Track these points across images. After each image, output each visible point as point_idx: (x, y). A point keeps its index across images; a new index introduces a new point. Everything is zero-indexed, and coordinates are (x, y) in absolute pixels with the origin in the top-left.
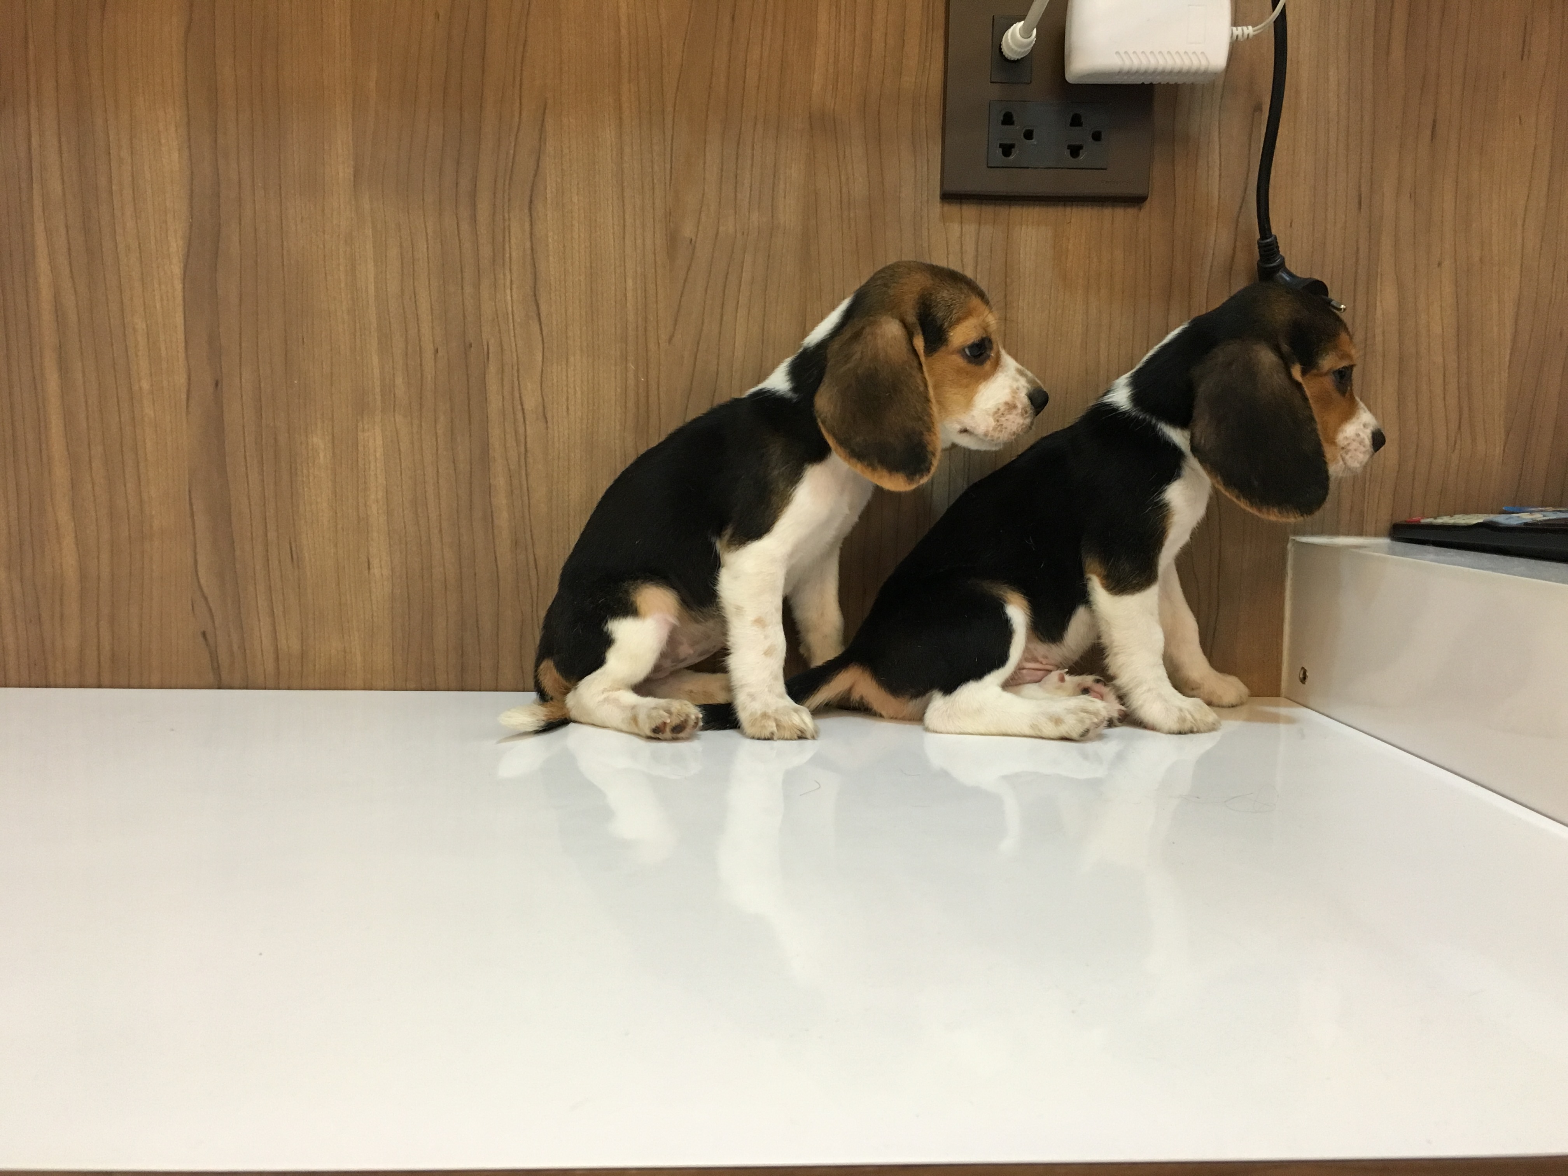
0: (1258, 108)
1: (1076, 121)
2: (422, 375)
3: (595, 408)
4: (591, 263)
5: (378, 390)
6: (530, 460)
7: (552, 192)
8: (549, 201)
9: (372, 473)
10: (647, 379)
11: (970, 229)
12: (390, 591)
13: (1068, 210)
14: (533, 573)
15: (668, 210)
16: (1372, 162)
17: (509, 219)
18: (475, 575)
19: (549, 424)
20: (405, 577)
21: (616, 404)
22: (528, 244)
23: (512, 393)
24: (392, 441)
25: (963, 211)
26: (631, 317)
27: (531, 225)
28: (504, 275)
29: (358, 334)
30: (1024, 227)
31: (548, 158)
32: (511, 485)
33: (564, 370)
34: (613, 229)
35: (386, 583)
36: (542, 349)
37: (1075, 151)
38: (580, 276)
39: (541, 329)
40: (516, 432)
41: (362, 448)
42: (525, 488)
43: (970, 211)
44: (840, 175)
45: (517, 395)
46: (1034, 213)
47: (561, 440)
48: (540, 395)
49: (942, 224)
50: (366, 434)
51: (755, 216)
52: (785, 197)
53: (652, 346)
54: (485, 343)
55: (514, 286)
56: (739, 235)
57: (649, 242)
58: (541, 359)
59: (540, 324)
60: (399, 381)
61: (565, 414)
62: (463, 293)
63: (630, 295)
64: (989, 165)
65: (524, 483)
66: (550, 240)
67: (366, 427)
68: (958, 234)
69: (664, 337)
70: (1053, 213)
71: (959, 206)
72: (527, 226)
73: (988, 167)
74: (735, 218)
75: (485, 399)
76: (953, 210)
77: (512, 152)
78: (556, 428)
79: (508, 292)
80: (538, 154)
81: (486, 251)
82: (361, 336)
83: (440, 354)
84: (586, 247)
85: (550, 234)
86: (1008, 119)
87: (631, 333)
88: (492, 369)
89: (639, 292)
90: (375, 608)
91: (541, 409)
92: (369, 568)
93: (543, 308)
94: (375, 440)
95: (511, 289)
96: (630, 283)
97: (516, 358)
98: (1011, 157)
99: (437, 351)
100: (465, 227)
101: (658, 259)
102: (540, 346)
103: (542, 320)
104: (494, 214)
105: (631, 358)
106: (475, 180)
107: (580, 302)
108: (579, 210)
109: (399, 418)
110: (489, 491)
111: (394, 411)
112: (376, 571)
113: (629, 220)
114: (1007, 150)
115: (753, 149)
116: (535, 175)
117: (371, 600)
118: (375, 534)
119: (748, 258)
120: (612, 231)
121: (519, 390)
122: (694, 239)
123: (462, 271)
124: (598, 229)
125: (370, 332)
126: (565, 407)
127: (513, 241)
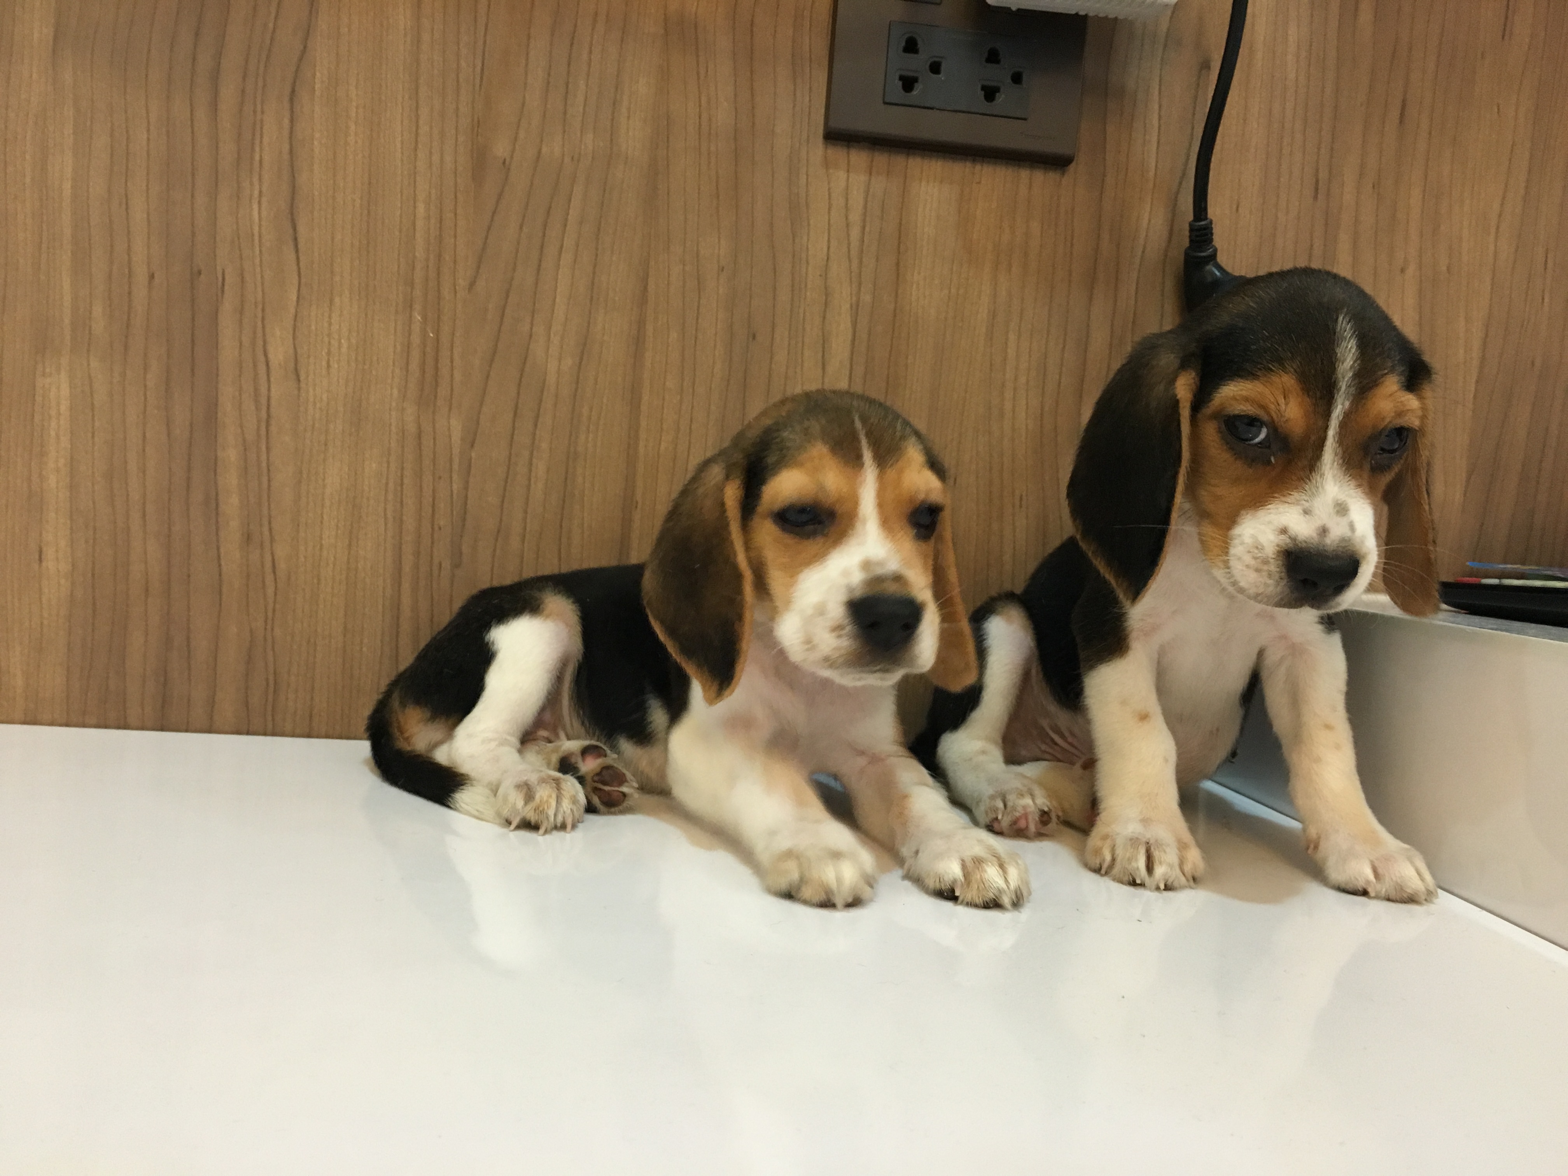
0: (1205, 65)
1: (993, 57)
2: (130, 307)
3: (366, 367)
4: (370, 179)
5: (67, 321)
6: (274, 429)
7: (322, 82)
8: (318, 93)
9: (53, 433)
10: (437, 336)
11: (859, 179)
12: (69, 594)
13: (978, 167)
14: (269, 579)
15: (476, 120)
16: (1333, 142)
17: (263, 112)
18: (189, 576)
19: (303, 385)
20: (90, 575)
21: (394, 363)
22: (286, 147)
23: (253, 343)
24: (83, 391)
25: (851, 156)
26: (420, 253)
27: (292, 121)
28: (252, 184)
29: (44, 246)
30: (924, 183)
31: (319, 38)
32: (246, 461)
33: (326, 315)
34: (402, 136)
35: (63, 581)
36: (297, 285)
37: (990, 93)
38: (355, 194)
39: (298, 258)
40: (256, 390)
41: (41, 399)
42: (264, 464)
43: (859, 157)
44: (700, 97)
45: (260, 342)
46: (936, 166)
47: (318, 405)
48: (292, 346)
49: (825, 171)
50: (48, 380)
51: (589, 137)
52: (629, 118)
53: (446, 293)
54: (219, 269)
55: (264, 199)
56: (567, 160)
57: (448, 158)
58: (295, 298)
59: (297, 251)
60: (98, 310)
61: (324, 372)
62: (193, 203)
63: (420, 224)
64: (887, 100)
65: (264, 457)
66: (316, 143)
67: (48, 370)
68: (843, 184)
69: (462, 283)
70: (959, 169)
71: (845, 150)
72: (286, 121)
73: (885, 103)
74: (563, 138)
75: (214, 345)
76: (838, 153)
77: (271, 25)
78: (311, 390)
79: (255, 207)
80: (308, 32)
81: (228, 149)
82: (48, 248)
83: (157, 280)
84: (364, 157)
85: (317, 135)
86: (911, 46)
87: (419, 275)
88: (228, 306)
89: (433, 221)
90: (45, 615)
91: (292, 365)
92: (40, 560)
93: (302, 230)
94: (58, 388)
95: (259, 203)
96: (421, 208)
97: (261, 293)
98: (915, 93)
99: (152, 276)
100: (201, 114)
101: (459, 180)
102: (295, 281)
103: (299, 246)
104: (242, 103)
105: (417, 307)
106: (218, 56)
107: (352, 227)
108: (357, 108)
109: (94, 364)
110: (213, 466)
111: (88, 351)
112: (50, 564)
113: (424, 129)
114: (908, 83)
115: (590, 52)
116: (301, 59)
117: (41, 602)
118: (52, 515)
119: (578, 190)
120: (400, 139)
121: (264, 335)
122: (508, 160)
123: (193, 175)
124: (382, 135)
125: (62, 244)
126: (324, 363)
127: (266, 140)
